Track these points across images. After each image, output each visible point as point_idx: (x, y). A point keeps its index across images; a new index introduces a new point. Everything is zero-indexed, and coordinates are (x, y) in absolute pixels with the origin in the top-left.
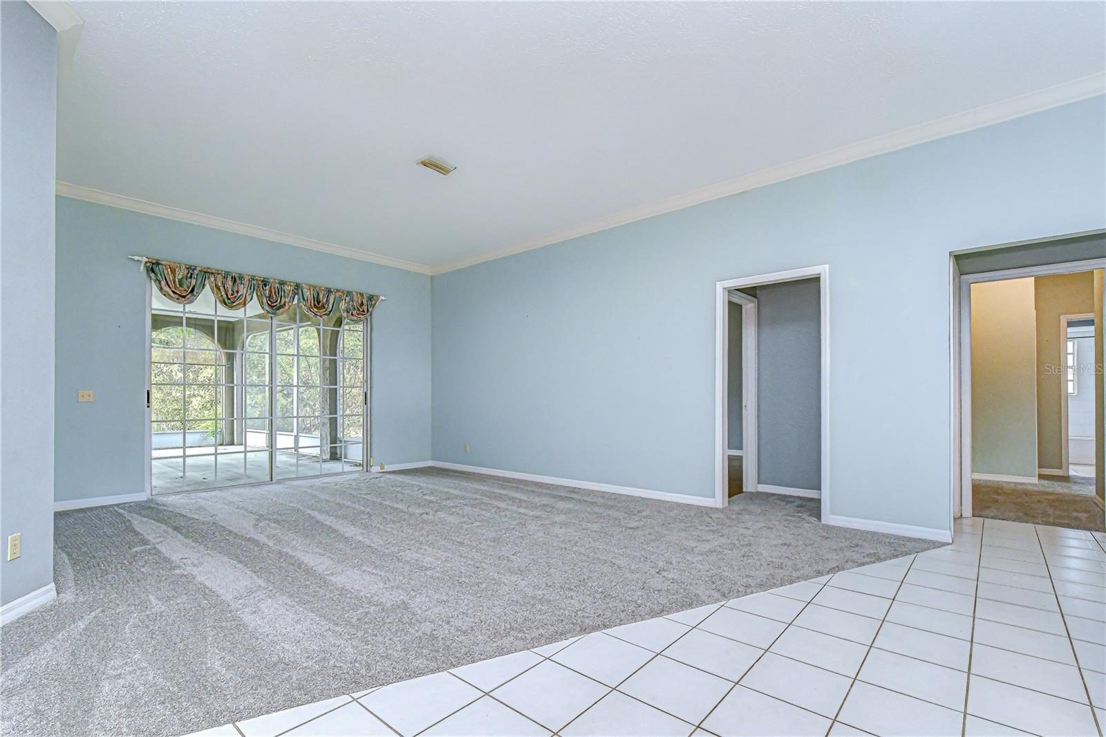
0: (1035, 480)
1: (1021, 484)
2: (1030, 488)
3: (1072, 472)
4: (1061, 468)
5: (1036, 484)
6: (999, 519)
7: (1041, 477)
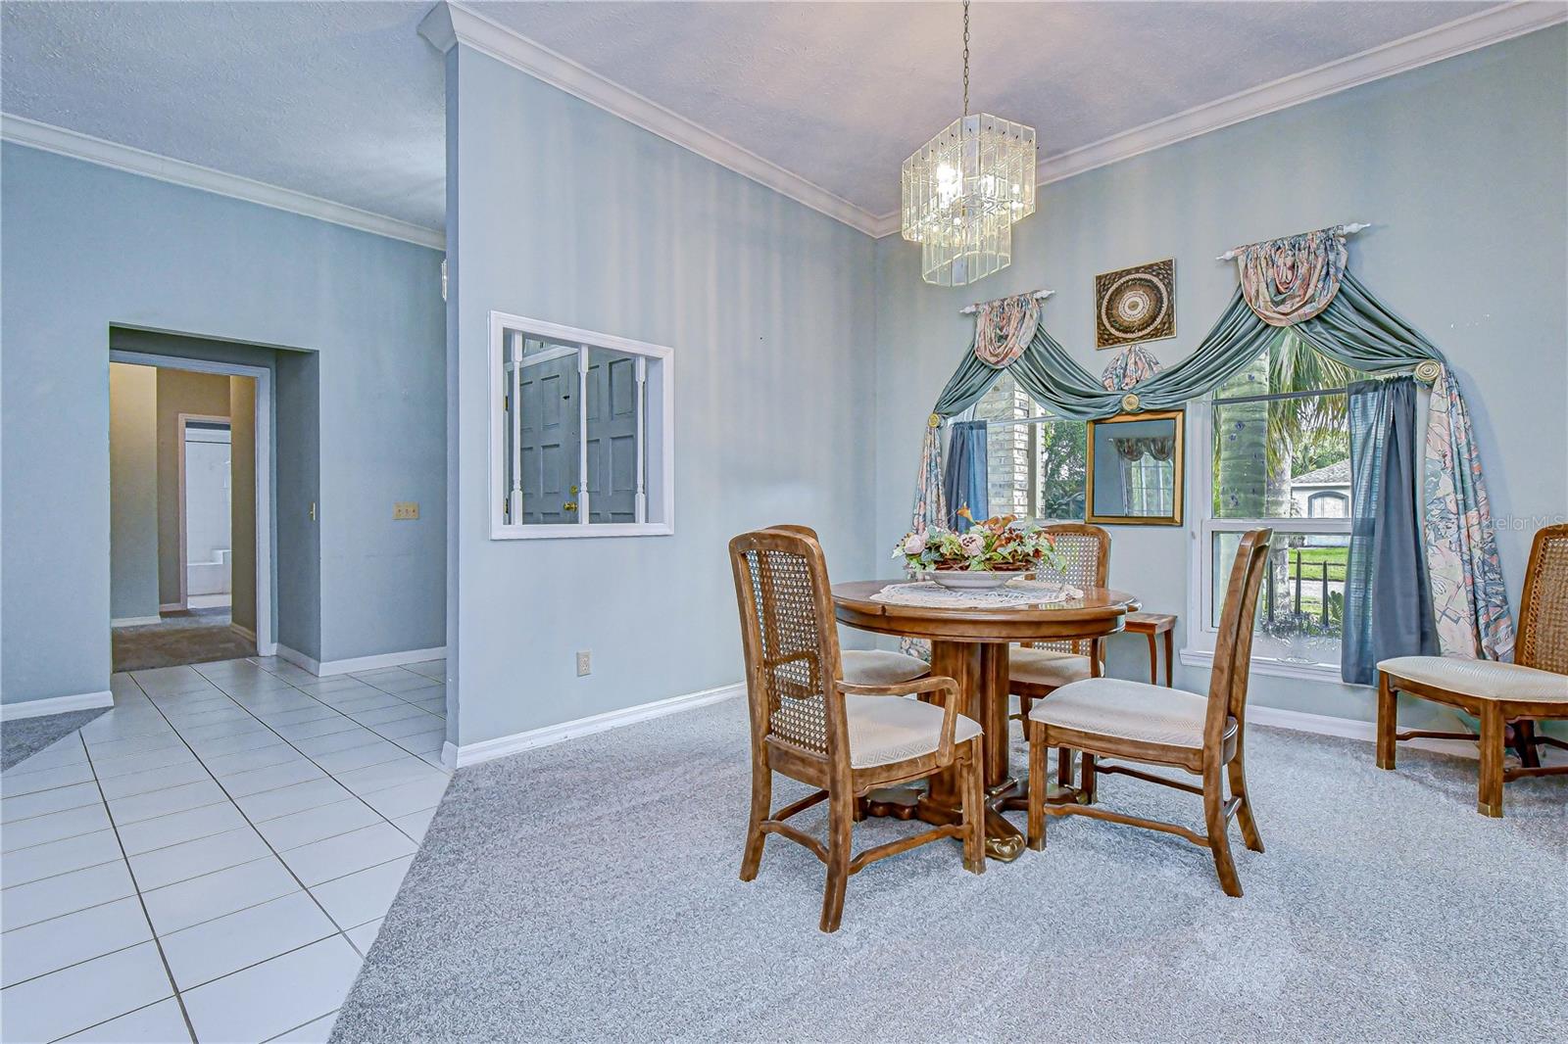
0: (157, 619)
1: (142, 626)
2: (156, 629)
3: (192, 604)
4: (178, 601)
5: (160, 625)
6: (147, 668)
7: (163, 615)
